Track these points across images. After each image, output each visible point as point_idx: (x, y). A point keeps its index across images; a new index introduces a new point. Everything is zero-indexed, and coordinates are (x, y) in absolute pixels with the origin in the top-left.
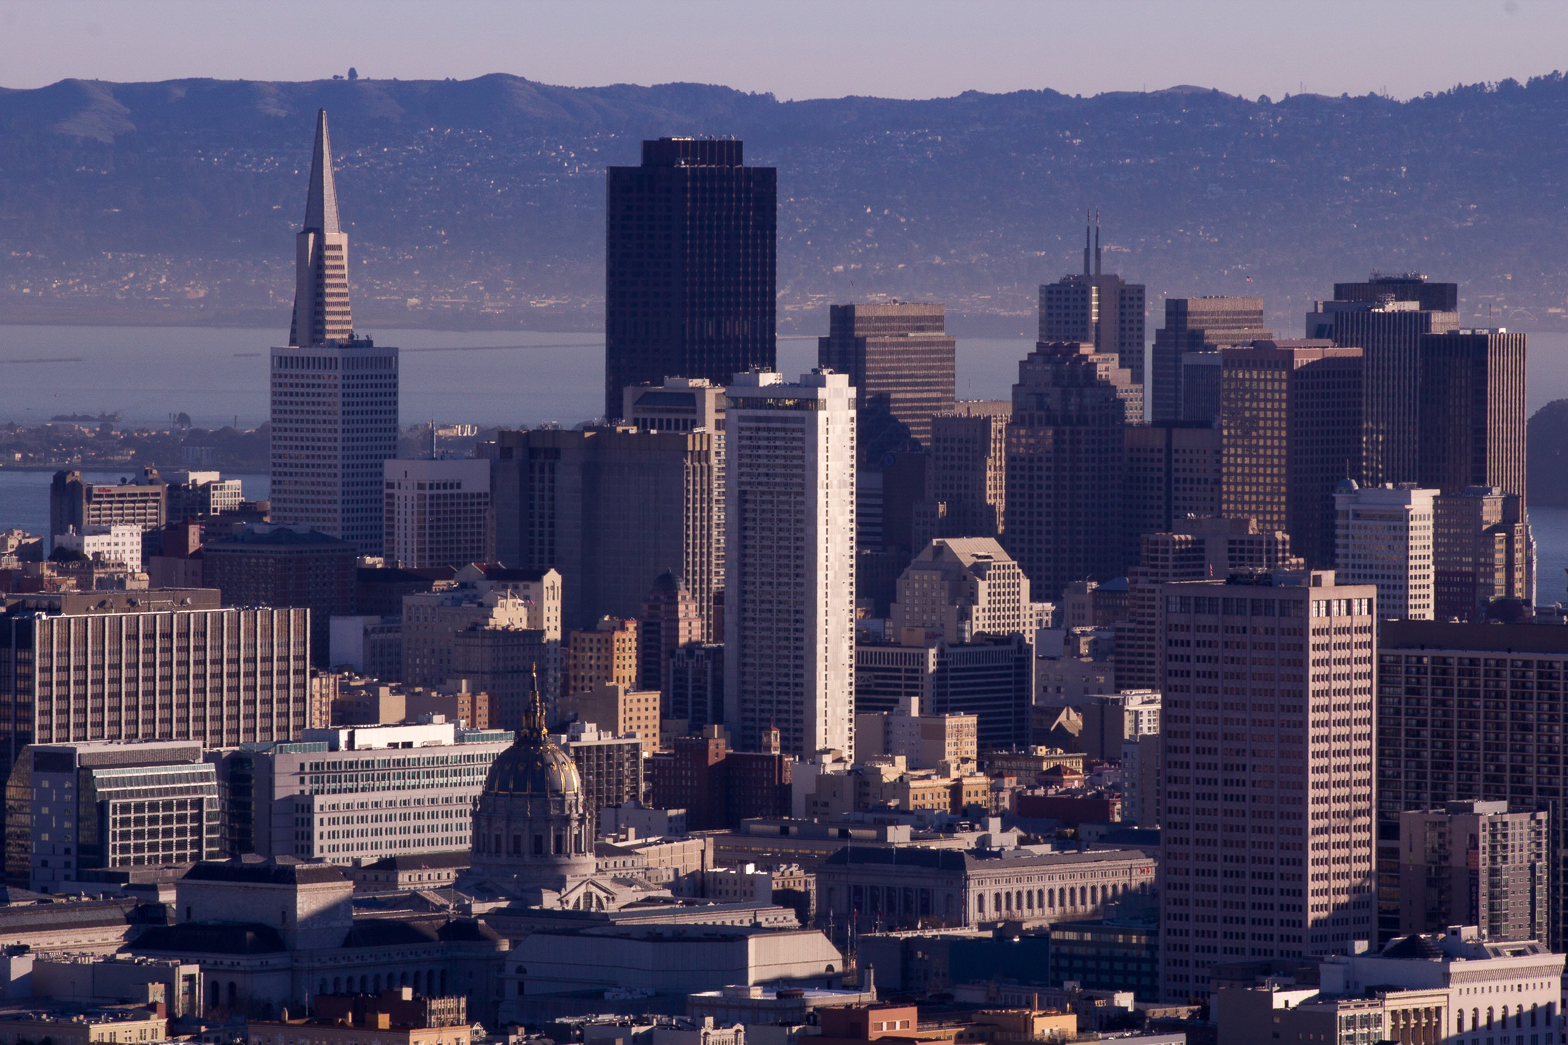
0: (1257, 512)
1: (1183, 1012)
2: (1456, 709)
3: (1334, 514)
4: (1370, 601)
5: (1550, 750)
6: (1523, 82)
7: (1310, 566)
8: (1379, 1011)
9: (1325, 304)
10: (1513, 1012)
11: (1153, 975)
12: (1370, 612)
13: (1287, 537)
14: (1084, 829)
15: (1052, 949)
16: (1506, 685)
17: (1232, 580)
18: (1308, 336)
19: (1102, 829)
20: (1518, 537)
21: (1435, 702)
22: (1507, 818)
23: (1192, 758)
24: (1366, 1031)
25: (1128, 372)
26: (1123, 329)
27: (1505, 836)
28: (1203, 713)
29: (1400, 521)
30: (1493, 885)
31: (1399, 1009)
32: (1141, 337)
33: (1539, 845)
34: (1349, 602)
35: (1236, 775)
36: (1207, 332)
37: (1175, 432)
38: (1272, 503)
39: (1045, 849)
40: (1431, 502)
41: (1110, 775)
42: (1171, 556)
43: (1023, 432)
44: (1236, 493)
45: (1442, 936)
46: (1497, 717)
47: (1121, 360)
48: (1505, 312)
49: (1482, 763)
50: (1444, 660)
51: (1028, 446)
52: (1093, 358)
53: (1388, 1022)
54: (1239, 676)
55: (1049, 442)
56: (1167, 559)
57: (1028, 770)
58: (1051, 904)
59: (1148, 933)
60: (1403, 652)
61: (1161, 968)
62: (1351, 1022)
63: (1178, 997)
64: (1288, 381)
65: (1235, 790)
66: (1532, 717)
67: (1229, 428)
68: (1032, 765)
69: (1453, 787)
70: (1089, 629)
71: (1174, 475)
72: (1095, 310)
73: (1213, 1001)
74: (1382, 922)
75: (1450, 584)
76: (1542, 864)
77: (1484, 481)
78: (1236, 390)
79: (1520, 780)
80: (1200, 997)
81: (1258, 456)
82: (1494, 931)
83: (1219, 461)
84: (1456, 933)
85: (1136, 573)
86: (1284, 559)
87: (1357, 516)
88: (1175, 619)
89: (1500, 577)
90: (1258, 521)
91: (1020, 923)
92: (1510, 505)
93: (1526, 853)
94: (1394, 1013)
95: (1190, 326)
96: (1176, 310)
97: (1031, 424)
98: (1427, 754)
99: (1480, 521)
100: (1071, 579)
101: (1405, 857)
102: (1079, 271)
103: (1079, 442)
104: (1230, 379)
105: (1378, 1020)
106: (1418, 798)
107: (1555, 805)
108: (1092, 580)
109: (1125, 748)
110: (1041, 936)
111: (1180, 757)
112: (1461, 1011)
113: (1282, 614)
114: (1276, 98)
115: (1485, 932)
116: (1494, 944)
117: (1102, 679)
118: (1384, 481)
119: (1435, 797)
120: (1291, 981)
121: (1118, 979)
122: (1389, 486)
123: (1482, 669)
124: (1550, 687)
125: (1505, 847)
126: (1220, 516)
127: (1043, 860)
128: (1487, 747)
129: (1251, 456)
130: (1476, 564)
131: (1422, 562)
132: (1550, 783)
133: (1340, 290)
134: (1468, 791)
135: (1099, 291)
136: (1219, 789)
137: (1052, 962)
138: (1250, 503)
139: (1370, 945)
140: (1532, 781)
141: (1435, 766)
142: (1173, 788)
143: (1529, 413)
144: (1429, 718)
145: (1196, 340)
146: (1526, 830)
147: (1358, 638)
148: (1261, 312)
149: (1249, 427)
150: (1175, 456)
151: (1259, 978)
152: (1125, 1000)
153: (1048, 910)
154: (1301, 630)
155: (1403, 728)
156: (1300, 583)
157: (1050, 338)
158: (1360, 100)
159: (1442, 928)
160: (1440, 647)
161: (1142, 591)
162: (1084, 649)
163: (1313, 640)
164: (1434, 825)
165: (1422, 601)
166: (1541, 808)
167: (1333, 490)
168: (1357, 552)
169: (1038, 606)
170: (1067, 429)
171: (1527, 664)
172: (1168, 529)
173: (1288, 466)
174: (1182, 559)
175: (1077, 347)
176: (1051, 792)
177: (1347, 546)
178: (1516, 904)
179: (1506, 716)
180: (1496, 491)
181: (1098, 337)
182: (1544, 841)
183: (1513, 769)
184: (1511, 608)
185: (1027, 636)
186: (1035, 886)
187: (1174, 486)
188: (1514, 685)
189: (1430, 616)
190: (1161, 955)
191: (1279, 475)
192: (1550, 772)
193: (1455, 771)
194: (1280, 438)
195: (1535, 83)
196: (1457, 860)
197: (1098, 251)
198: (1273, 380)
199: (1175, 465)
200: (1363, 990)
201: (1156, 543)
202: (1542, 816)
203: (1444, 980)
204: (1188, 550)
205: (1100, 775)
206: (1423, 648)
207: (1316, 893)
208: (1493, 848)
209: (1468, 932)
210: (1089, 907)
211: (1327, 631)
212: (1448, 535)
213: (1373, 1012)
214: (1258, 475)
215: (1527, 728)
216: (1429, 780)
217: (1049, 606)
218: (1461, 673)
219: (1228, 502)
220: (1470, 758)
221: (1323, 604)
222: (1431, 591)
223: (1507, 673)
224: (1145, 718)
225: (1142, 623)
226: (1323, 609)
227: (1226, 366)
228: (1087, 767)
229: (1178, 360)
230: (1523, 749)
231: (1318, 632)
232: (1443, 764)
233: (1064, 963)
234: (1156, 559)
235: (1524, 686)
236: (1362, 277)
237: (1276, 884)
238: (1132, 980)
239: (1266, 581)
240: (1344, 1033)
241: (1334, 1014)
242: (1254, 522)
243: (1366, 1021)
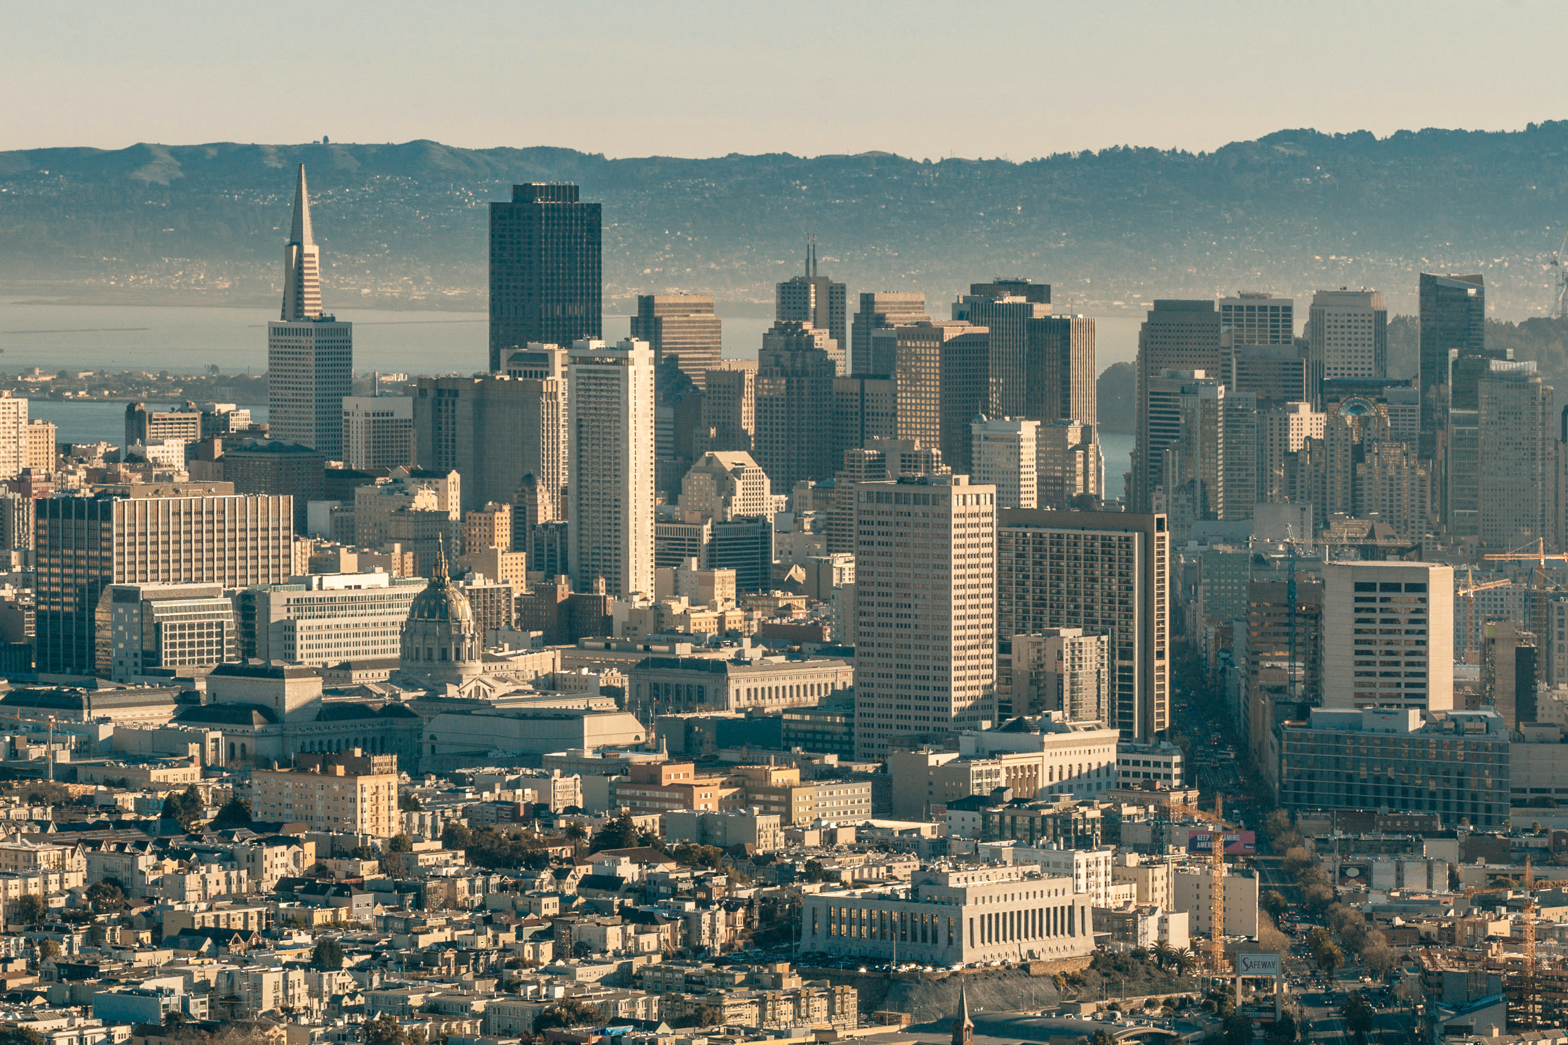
0: (920, 436)
1: (870, 768)
2: (1048, 568)
3: (971, 438)
4: (992, 495)
5: (1109, 595)
6: (1096, 153)
7: (955, 471)
8: (998, 767)
9: (965, 298)
10: (1094, 767)
11: (851, 743)
12: (992, 503)
13: (940, 453)
14: (806, 646)
15: (784, 726)
16: (1081, 552)
17: (901, 481)
18: (953, 319)
19: (818, 647)
20: (1091, 453)
21: (1035, 563)
22: (1082, 640)
23: (875, 599)
24: (989, 780)
25: (835, 341)
26: (831, 313)
27: (1080, 651)
28: (882, 570)
29: (1014, 444)
30: (1072, 684)
31: (1011, 766)
32: (843, 318)
33: (1102, 657)
34: (978, 496)
35: (905, 611)
36: (887, 315)
37: (867, 382)
38: (930, 429)
39: (781, 659)
40: (1034, 430)
41: (824, 609)
42: (863, 464)
43: (766, 381)
44: (906, 423)
45: (1039, 718)
46: (1075, 573)
47: (831, 333)
48: (1085, 304)
49: (1065, 603)
50: (1041, 535)
51: (769, 390)
52: (812, 332)
53: (1004, 775)
54: (906, 545)
55: (783, 388)
56: (860, 467)
57: (769, 606)
58: (784, 696)
59: (847, 716)
60: (1014, 530)
61: (855, 738)
62: (979, 774)
63: (868, 758)
64: (940, 348)
65: (904, 621)
66: (1098, 573)
67: (901, 379)
68: (772, 603)
69: (1047, 619)
70: (810, 513)
71: (866, 410)
72: (813, 300)
73: (889, 761)
74: (1001, 708)
75: (1046, 484)
76: (1105, 669)
77: (1068, 416)
78: (906, 354)
79: (1091, 615)
80: (882, 757)
81: (921, 399)
82: (1073, 714)
83: (895, 402)
84: (1047, 715)
85: (840, 476)
86: (938, 467)
87: (986, 438)
88: (864, 507)
89: (1080, 480)
90: (921, 442)
91: (763, 708)
92: (1086, 431)
93: (1094, 663)
94: (1007, 768)
95: (876, 311)
96: (867, 300)
97: (771, 375)
98: (1029, 597)
99: (1066, 442)
100: (799, 479)
101: (1015, 665)
102: (804, 274)
103: (803, 388)
104: (902, 347)
105: (998, 773)
106: (1024, 626)
107: (1113, 631)
108: (812, 480)
109: (833, 592)
110: (777, 718)
111: (867, 599)
112: (1051, 767)
113: (934, 504)
114: (935, 160)
115: (1067, 715)
116: (1073, 723)
117: (819, 546)
118: (1003, 416)
119: (1035, 626)
120: (941, 747)
121: (828, 746)
122: (1007, 419)
123: (1065, 541)
124: (1110, 553)
125: (1080, 659)
126: (896, 438)
127: (778, 667)
128: (1069, 593)
129: (916, 398)
130: (1064, 471)
131: (1029, 470)
132: (1110, 616)
133: (975, 288)
134: (1056, 622)
135: (815, 288)
136: (893, 621)
137: (783, 735)
138: (916, 429)
139: (993, 724)
140: (1098, 615)
141: (1035, 605)
142: (864, 619)
143: (1099, 372)
144: (1031, 574)
145: (880, 320)
146: (1094, 648)
147: (984, 520)
148: (923, 303)
149: (915, 379)
150: (866, 398)
151: (920, 745)
152: (832, 760)
153: (782, 700)
154: (947, 515)
155: (1014, 579)
156: (945, 483)
157: (784, 319)
158: (990, 162)
159: (1039, 712)
160: (1038, 527)
161: (844, 488)
162: (807, 527)
163: (954, 521)
164: (1035, 644)
165: (1029, 496)
166: (1104, 633)
167: (970, 421)
168: (986, 463)
169: (776, 497)
170: (795, 379)
171: (1094, 538)
172: (862, 446)
173: (941, 405)
174: (870, 466)
175: (801, 325)
176: (785, 621)
177: (979, 459)
178: (1087, 697)
179: (1081, 571)
180: (1077, 423)
181: (815, 318)
182: (1106, 655)
183: (1086, 608)
184: (1086, 501)
185: (769, 517)
186: (774, 684)
187: (866, 417)
188: (1086, 552)
189: (1034, 505)
190: (855, 730)
191: (935, 411)
192: (1110, 609)
193: (1048, 609)
194: (935, 386)
195: (1103, 153)
196: (1049, 668)
197: (815, 261)
198: (930, 348)
199: (866, 404)
200: (987, 753)
201: (853, 456)
202: (1105, 638)
203: (1040, 747)
204: (874, 461)
205: (817, 610)
206: (1027, 526)
207: (957, 689)
208: (1073, 659)
209: (1056, 716)
210: (817, 698)
211: (963, 516)
212: (1045, 452)
213: (994, 767)
214: (921, 411)
215: (1094, 580)
216: (1031, 615)
217: (784, 498)
218: (1052, 543)
219: (902, 429)
220: (1058, 600)
221: (961, 497)
222: (1035, 489)
223: (1081, 543)
224: (847, 572)
225: (844, 509)
226: (961, 501)
227: (899, 338)
228: (809, 605)
229: (868, 334)
230: (1092, 594)
231: (957, 516)
232: (1040, 603)
233: (792, 735)
234: (853, 466)
235: (1092, 552)
236: (989, 280)
237: (930, 684)
238: (837, 747)
239: (923, 482)
240: (975, 782)
241: (969, 769)
242: (917, 442)
243: (989, 774)
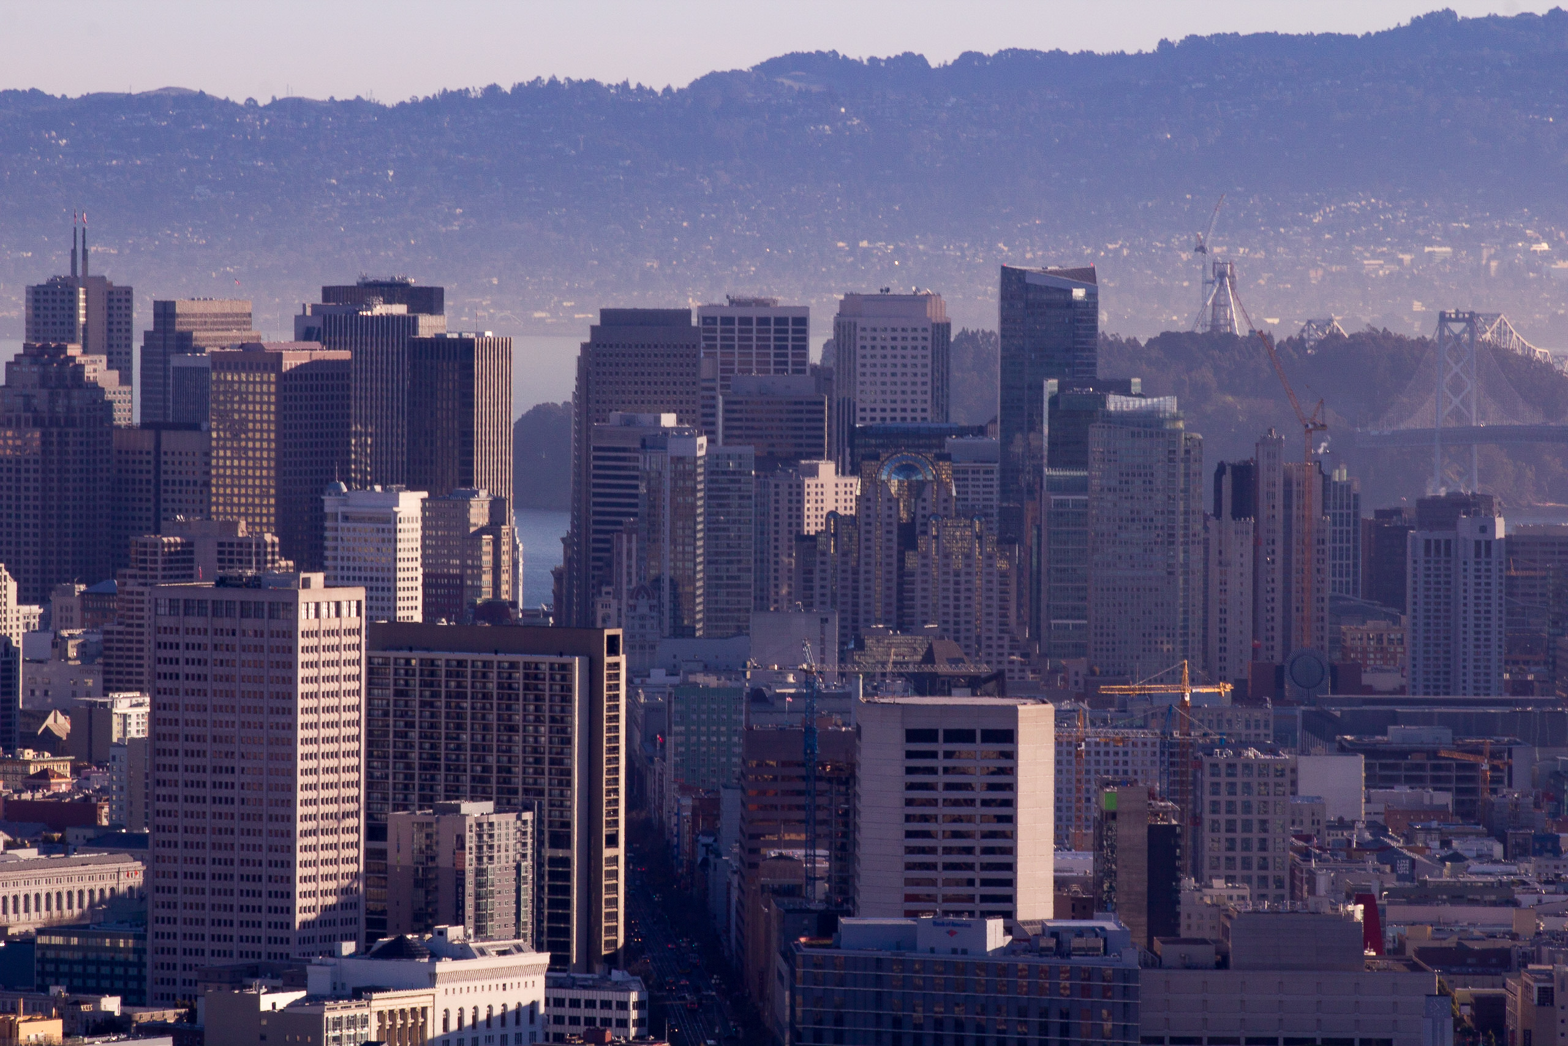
0: (246, 515)
1: (170, 1016)
2: (443, 710)
3: (323, 517)
4: (359, 603)
5: (535, 750)
6: (507, 88)
7: (298, 568)
8: (366, 1012)
9: (314, 306)
10: (497, 1011)
11: (141, 979)
12: (359, 614)
13: (276, 540)
14: (72, 833)
15: (38, 954)
16: (492, 686)
17: (222, 582)
18: (297, 339)
19: (90, 833)
20: (505, 539)
21: (423, 704)
22: (494, 818)
23: (180, 761)
24: (352, 1032)
25: (115, 373)
26: (110, 330)
27: (491, 836)
28: (193, 716)
29: (388, 523)
30: (479, 885)
31: (386, 1010)
32: (129, 339)
33: (524, 845)
34: (338, 605)
35: (226, 778)
36: (194, 334)
37: (164, 434)
38: (261, 505)
39: (31, 853)
40: (419, 504)
41: (98, 778)
42: (160, 558)
43: (9, 434)
44: (225, 495)
45: (428, 936)
46: (484, 717)
47: (109, 361)
48: (491, 316)
49: (469, 764)
50: (432, 662)
51: (15, 448)
52: (81, 359)
53: (374, 1023)
54: (228, 679)
55: (36, 444)
56: (156, 562)
57: (16, 773)
58: (37, 909)
59: (137, 937)
60: (392, 654)
61: (148, 972)
62: (337, 1023)
63: (166, 1001)
64: (277, 383)
65: (224, 793)
66: (518, 718)
67: (218, 430)
68: (19, 768)
69: (440, 788)
70: (77, 632)
71: (163, 477)
72: (82, 312)
73: (200, 1005)
74: (370, 923)
75: (437, 586)
76: (527, 863)
77: (470, 483)
78: (225, 393)
79: (507, 781)
80: (189, 1001)
81: (247, 459)
82: (480, 931)
83: (208, 464)
84: (442, 933)
85: (124, 576)
86: (273, 561)
87: (346, 518)
88: (164, 622)
89: (487, 579)
90: (247, 523)
91: (6, 928)
92: (497, 508)
93: (511, 853)
94: (380, 1013)
95: (178, 328)
96: (165, 312)
97: (18, 425)
98: (414, 755)
99: (467, 523)
100: (59, 581)
101: (393, 858)
102: (66, 272)
103: (67, 444)
104: (218, 381)
105: (365, 1021)
106: (405, 799)
107: (540, 805)
108: (80, 582)
109: (113, 751)
110: (26, 942)
111: (168, 760)
112: (446, 1011)
113: (271, 617)
114: (263, 101)
115: (471, 931)
116: (480, 944)
117: (90, 682)
118: (372, 484)
119: (422, 798)
120: (279, 983)
121: (106, 984)
122: (378, 488)
123: (469, 670)
124: (536, 688)
125: (491, 847)
126: (209, 519)
127: (29, 865)
128: (474, 748)
129: (240, 459)
130: (464, 566)
131: (410, 565)
132: (535, 783)
133: (328, 293)
134: (455, 792)
135: (86, 293)
136: (208, 792)
137: (37, 967)
138: (239, 505)
139: (357, 946)
140: (518, 782)
141: (423, 767)
142: (162, 791)
143: (515, 416)
144: (417, 720)
145: (185, 342)
146: (512, 831)
147: (347, 640)
148: (250, 315)
149: (237, 430)
150: (163, 458)
151: (247, 981)
152: (112, 1004)
153: (34, 914)
154: (291, 633)
155: (391, 729)
156: (289, 585)
157: (37, 339)
158: (346, 104)
159: (428, 929)
160: (428, 649)
161: (131, 593)
162: (72, 652)
163: (302, 642)
164: (421, 825)
165: (410, 603)
166: (527, 808)
167: (323, 493)
168: (346, 554)
169: (25, 609)
170: (55, 430)
171: (513, 665)
172: (157, 531)
173: (277, 468)
174: (171, 561)
175: (64, 349)
176: (38, 796)
177: (336, 549)
178: (501, 906)
179: (493, 717)
180: (483, 493)
181: (85, 338)
182: (529, 841)
183: (500, 770)
184: (497, 610)
185: (14, 639)
186: (21, 890)
187: (163, 487)
188: (500, 686)
189: (418, 617)
190: (148, 959)
191: (268, 478)
192: (536, 772)
193: (443, 772)
194: (269, 440)
195: (519, 89)
196: (444, 860)
197: (85, 252)
198: (262, 383)
199: (163, 467)
200: (349, 991)
201: (145, 545)
202: (528, 816)
203: (431, 980)
204: (177, 553)
205: (87, 778)
206: (411, 649)
207: (304, 895)
208: (479, 848)
209: (455, 933)
210: (76, 911)
211: (316, 634)
212: (436, 538)
213: (358, 1012)
214: (247, 477)
215: (512, 729)
216: (416, 782)
217: (36, 609)
218: (449, 674)
219: (217, 504)
220: (458, 759)
221: (312, 606)
222: (419, 594)
223: (493, 675)
224: (133, 721)
225: (131, 625)
226: (312, 611)
227: (214, 368)
228: (75, 771)
229: (166, 362)
230: (509, 750)
231: (307, 634)
232: (430, 765)
233: (50, 968)
234: (145, 561)
235: (510, 687)
236: (350, 280)
237: (264, 887)
238: (119, 984)
239: (255, 583)
240: (331, 1034)
241: (321, 1015)
242: (243, 524)
243: (352, 1022)
